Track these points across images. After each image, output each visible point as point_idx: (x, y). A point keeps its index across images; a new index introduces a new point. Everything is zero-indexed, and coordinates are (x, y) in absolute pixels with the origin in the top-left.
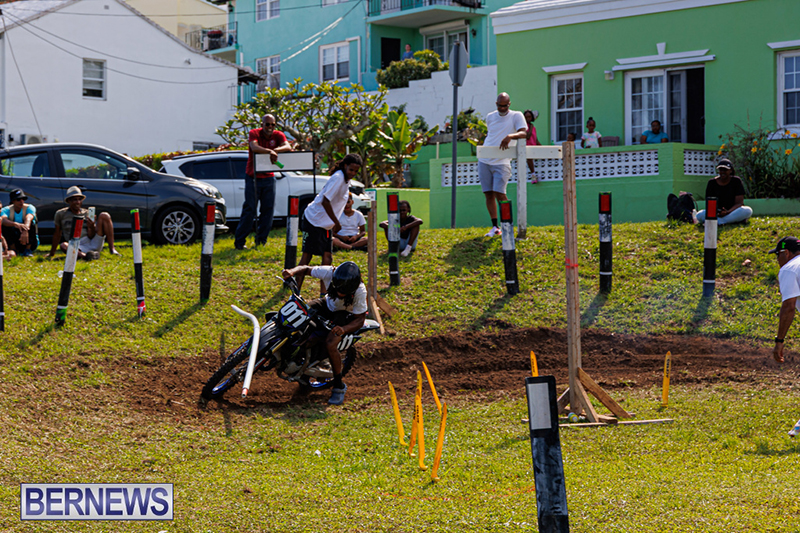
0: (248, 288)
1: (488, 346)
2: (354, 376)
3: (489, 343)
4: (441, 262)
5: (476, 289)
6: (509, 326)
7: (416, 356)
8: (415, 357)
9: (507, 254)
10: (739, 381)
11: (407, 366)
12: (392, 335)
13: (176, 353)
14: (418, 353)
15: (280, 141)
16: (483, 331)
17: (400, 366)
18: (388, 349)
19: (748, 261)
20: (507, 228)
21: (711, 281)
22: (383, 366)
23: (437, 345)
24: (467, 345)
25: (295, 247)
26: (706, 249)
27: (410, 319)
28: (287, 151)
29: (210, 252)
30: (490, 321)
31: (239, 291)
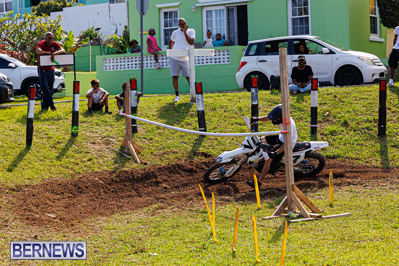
0: (51, 138)
1: (203, 169)
2: (133, 191)
3: (203, 166)
4: (155, 118)
5: (183, 134)
6: (210, 156)
7: (164, 176)
8: (165, 178)
9: (200, 113)
10: (354, 184)
11: (161, 183)
12: (146, 164)
13: (27, 182)
14: (166, 175)
15: (57, 47)
16: (196, 159)
17: (157, 183)
18: (148, 173)
19: (327, 113)
20: (199, 98)
21: (315, 126)
22: (147, 184)
23: (174, 169)
24: (192, 169)
25: (78, 112)
26: (312, 108)
27: (151, 153)
28: (63, 53)
29: (33, 117)
30: (198, 153)
31: (46, 140)
